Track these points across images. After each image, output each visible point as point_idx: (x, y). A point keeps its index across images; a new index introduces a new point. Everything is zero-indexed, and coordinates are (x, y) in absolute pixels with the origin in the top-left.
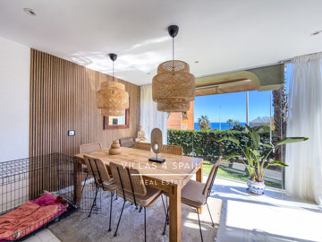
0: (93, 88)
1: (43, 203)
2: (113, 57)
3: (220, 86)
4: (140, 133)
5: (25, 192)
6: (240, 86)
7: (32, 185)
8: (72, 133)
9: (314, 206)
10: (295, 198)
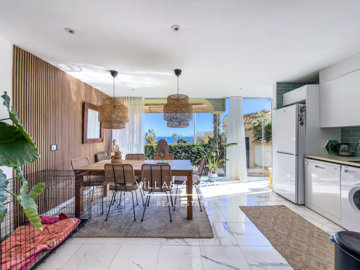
0: (74, 98)
2: (114, 73)
8: (54, 147)
10: (230, 179)
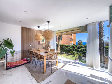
1: (24, 60)
2: (38, 27)
3: (72, 32)
4: (49, 46)
5: (21, 58)
6: (78, 31)
7: (22, 56)
9: (92, 68)
